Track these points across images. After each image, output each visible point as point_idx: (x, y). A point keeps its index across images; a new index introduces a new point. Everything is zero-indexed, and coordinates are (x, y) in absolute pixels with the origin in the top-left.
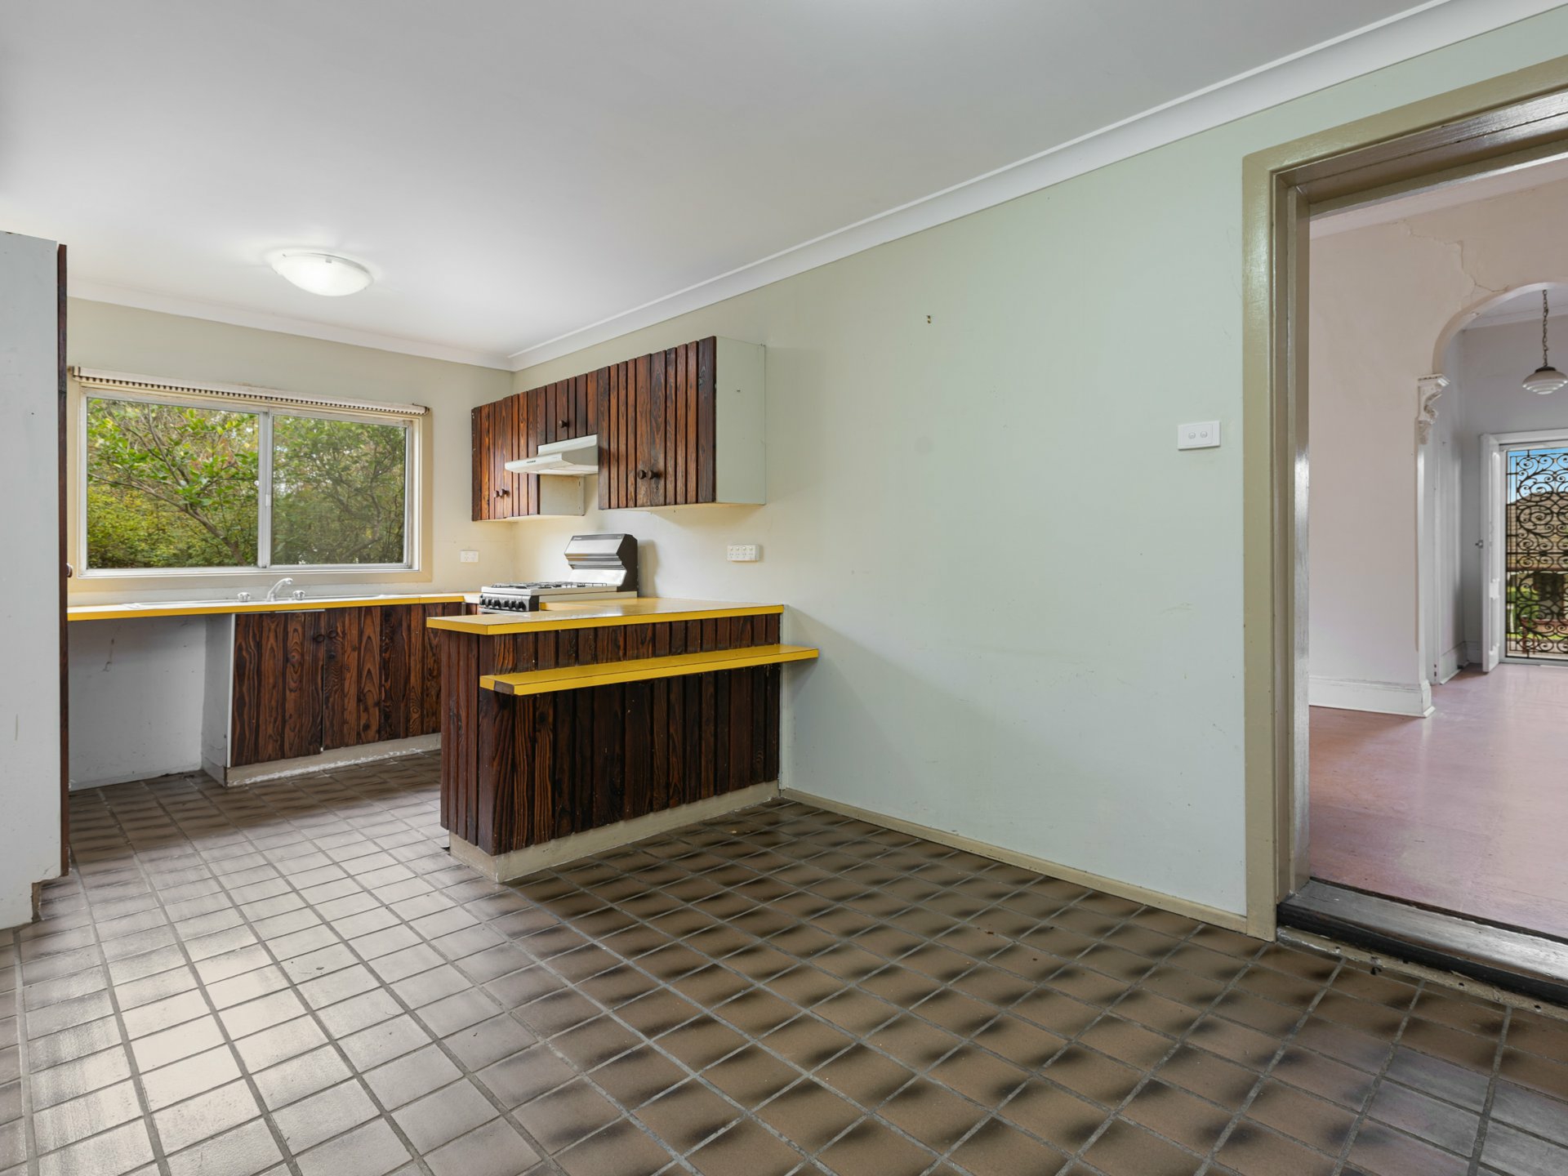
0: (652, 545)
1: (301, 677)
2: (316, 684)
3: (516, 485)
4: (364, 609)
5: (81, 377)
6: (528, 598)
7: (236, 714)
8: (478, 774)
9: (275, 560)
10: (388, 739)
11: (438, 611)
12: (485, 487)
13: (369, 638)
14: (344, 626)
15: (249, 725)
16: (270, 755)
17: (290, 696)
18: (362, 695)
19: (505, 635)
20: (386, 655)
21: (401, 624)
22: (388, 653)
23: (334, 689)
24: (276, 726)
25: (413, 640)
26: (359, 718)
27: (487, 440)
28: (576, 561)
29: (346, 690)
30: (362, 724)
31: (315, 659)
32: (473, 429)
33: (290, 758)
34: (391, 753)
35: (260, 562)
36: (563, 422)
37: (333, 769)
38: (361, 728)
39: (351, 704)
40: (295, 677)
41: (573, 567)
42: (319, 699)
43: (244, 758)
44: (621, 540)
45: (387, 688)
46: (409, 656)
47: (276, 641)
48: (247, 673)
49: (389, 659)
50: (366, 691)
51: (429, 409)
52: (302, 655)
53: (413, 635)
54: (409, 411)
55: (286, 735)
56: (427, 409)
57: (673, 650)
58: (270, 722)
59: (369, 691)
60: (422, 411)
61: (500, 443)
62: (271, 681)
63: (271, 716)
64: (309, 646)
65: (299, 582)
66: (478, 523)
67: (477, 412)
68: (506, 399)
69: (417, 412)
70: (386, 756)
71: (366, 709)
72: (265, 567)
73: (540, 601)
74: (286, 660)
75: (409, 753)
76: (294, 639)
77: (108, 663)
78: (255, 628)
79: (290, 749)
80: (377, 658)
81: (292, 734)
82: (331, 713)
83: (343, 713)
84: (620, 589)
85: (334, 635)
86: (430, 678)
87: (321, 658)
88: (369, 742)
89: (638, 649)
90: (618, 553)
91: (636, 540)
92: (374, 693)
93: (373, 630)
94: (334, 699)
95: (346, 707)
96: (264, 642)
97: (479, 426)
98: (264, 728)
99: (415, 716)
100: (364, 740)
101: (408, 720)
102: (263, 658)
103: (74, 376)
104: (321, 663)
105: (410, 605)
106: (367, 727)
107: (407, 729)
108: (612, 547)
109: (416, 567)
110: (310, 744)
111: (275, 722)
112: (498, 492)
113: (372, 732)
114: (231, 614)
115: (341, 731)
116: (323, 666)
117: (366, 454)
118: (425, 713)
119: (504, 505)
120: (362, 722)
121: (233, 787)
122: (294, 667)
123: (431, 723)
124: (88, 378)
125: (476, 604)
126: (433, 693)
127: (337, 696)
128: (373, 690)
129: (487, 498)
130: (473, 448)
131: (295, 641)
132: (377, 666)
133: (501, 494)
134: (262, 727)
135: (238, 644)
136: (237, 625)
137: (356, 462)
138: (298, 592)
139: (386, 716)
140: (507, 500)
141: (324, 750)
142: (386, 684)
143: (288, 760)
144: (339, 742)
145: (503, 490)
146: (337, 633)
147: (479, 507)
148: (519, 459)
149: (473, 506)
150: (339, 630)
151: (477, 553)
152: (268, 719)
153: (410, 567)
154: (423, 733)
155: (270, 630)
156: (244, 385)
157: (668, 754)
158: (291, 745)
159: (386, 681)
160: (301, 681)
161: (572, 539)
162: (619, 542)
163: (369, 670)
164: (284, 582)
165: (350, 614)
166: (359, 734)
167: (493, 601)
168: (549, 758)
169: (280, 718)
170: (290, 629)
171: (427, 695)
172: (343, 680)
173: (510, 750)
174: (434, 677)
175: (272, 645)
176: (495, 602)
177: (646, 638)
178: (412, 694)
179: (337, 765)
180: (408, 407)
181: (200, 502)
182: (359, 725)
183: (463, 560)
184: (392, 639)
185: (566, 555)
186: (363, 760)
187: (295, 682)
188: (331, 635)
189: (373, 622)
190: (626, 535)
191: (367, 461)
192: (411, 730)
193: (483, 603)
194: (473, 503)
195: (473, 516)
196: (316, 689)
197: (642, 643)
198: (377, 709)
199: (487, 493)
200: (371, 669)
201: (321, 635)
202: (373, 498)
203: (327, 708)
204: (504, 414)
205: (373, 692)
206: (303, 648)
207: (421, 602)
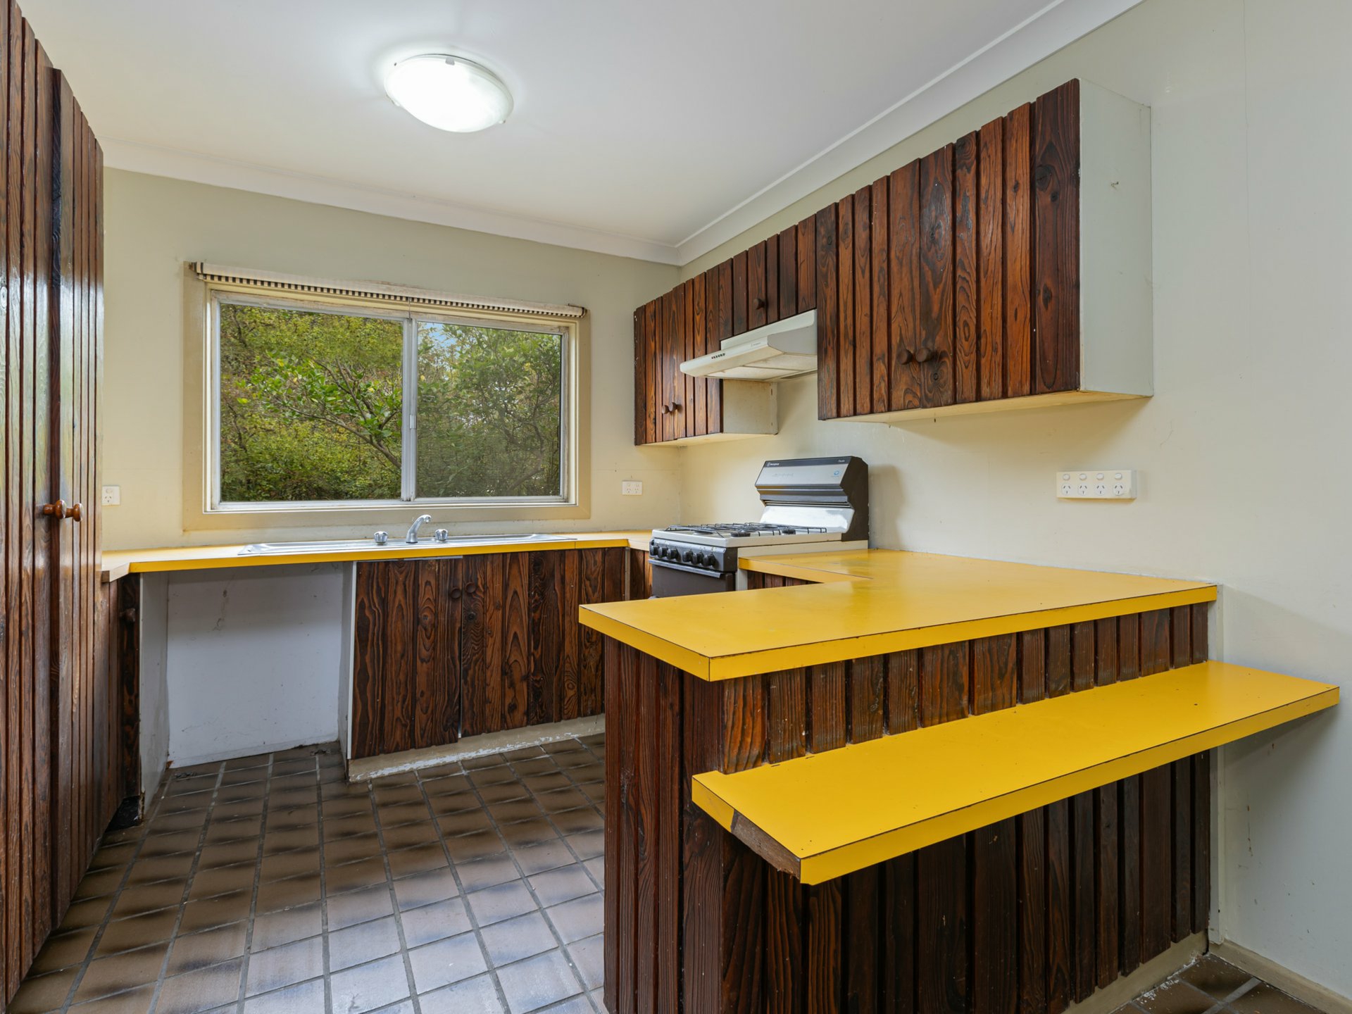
0: (891, 473)
1: (435, 642)
2: (453, 652)
3: (690, 396)
4: (509, 556)
5: (205, 275)
6: (722, 550)
7: (357, 691)
8: (680, 975)
9: (420, 493)
10: (538, 723)
11: (597, 559)
12: (650, 403)
13: (515, 592)
14: (485, 578)
15: (373, 707)
16: (398, 744)
17: (422, 668)
18: (507, 667)
19: (745, 679)
20: (536, 615)
21: (553, 576)
22: (538, 612)
23: (474, 658)
24: (405, 706)
25: (568, 595)
26: (503, 696)
27: (653, 344)
28: (770, 495)
29: (488, 660)
30: (507, 704)
31: (451, 621)
32: (635, 336)
33: (422, 747)
34: (543, 739)
35: (403, 495)
36: (759, 300)
37: (473, 759)
38: (506, 708)
39: (494, 678)
40: (428, 643)
41: (766, 502)
42: (455, 671)
43: (367, 748)
44: (846, 465)
45: (537, 656)
46: (563, 616)
47: (405, 597)
48: (370, 638)
49: (540, 619)
50: (512, 660)
51: (586, 311)
52: (436, 615)
53: (567, 589)
54: (564, 313)
55: (417, 717)
56: (584, 310)
57: (1053, 686)
58: (398, 702)
59: (516, 661)
60: (579, 314)
61: (669, 347)
62: (399, 648)
63: (399, 694)
64: (444, 603)
65: (441, 518)
66: (643, 448)
67: (640, 313)
68: (676, 289)
69: (574, 314)
70: (537, 743)
71: (512, 685)
72: (410, 500)
73: (739, 556)
74: (417, 621)
75: (564, 739)
76: (426, 595)
77: (220, 619)
78: (380, 580)
79: (422, 736)
80: (525, 618)
81: (424, 717)
82: (471, 690)
83: (484, 689)
84: (846, 537)
85: (472, 590)
86: (588, 644)
87: (459, 618)
88: (515, 727)
89: (993, 689)
90: (843, 484)
91: (867, 465)
92: (522, 664)
93: (520, 583)
94: (475, 671)
95: (488, 681)
96: (391, 598)
97: (643, 330)
98: (390, 708)
99: (571, 693)
100: (510, 725)
101: (561, 698)
102: (390, 619)
103: (198, 274)
104: (458, 625)
105: (564, 551)
106: (513, 708)
107: (561, 711)
108: (833, 475)
109: (573, 501)
110: (445, 730)
111: (404, 701)
112: (667, 408)
113: (519, 715)
114: (352, 562)
115: (483, 712)
116: (460, 628)
117: (529, 385)
118: (582, 690)
119: (675, 423)
120: (508, 701)
121: (356, 783)
122: (426, 630)
123: (589, 703)
124: (212, 277)
125: (644, 552)
126: (592, 663)
127: (477, 668)
128: (519, 659)
129: (652, 416)
130: (636, 357)
131: (427, 597)
132: (525, 630)
133: (671, 409)
134: (389, 708)
135: (359, 600)
136: (358, 576)
137: (520, 393)
138: (440, 531)
139: (536, 693)
140: (679, 417)
141: (463, 736)
142: (536, 653)
143: (419, 750)
144: (479, 728)
145: (674, 404)
146: (477, 587)
147: (643, 428)
148: (694, 358)
149: (636, 428)
150: (479, 583)
151: (640, 484)
152: (395, 696)
153: (567, 500)
154: (579, 715)
155: (397, 583)
156: (383, 283)
157: (1047, 905)
158: (423, 730)
159: (536, 648)
160: (434, 649)
161: (766, 465)
162: (843, 468)
163: (515, 633)
164: (422, 519)
165: (492, 563)
166: (503, 716)
167: (669, 551)
168: (835, 951)
169: (409, 696)
170: (422, 582)
171: (585, 667)
172: (483, 647)
173: (758, 949)
174: (592, 643)
175: (400, 601)
176: (672, 552)
177: (1006, 664)
178: (567, 665)
179: (479, 754)
180: (563, 308)
181: (380, 433)
182: (503, 704)
183: (624, 492)
184: (542, 594)
185: (758, 487)
186: (508, 748)
187: (427, 651)
188: (470, 590)
189: (520, 572)
190: (853, 458)
191: (530, 392)
192: (566, 712)
193: (655, 552)
194: (636, 424)
195: (636, 439)
196: (453, 658)
197: (1001, 676)
198: (525, 685)
199: (653, 410)
200: (518, 633)
201: (458, 590)
202: (536, 429)
203: (466, 682)
204: (674, 308)
205: (520, 663)
206: (436, 607)
207: (578, 547)
